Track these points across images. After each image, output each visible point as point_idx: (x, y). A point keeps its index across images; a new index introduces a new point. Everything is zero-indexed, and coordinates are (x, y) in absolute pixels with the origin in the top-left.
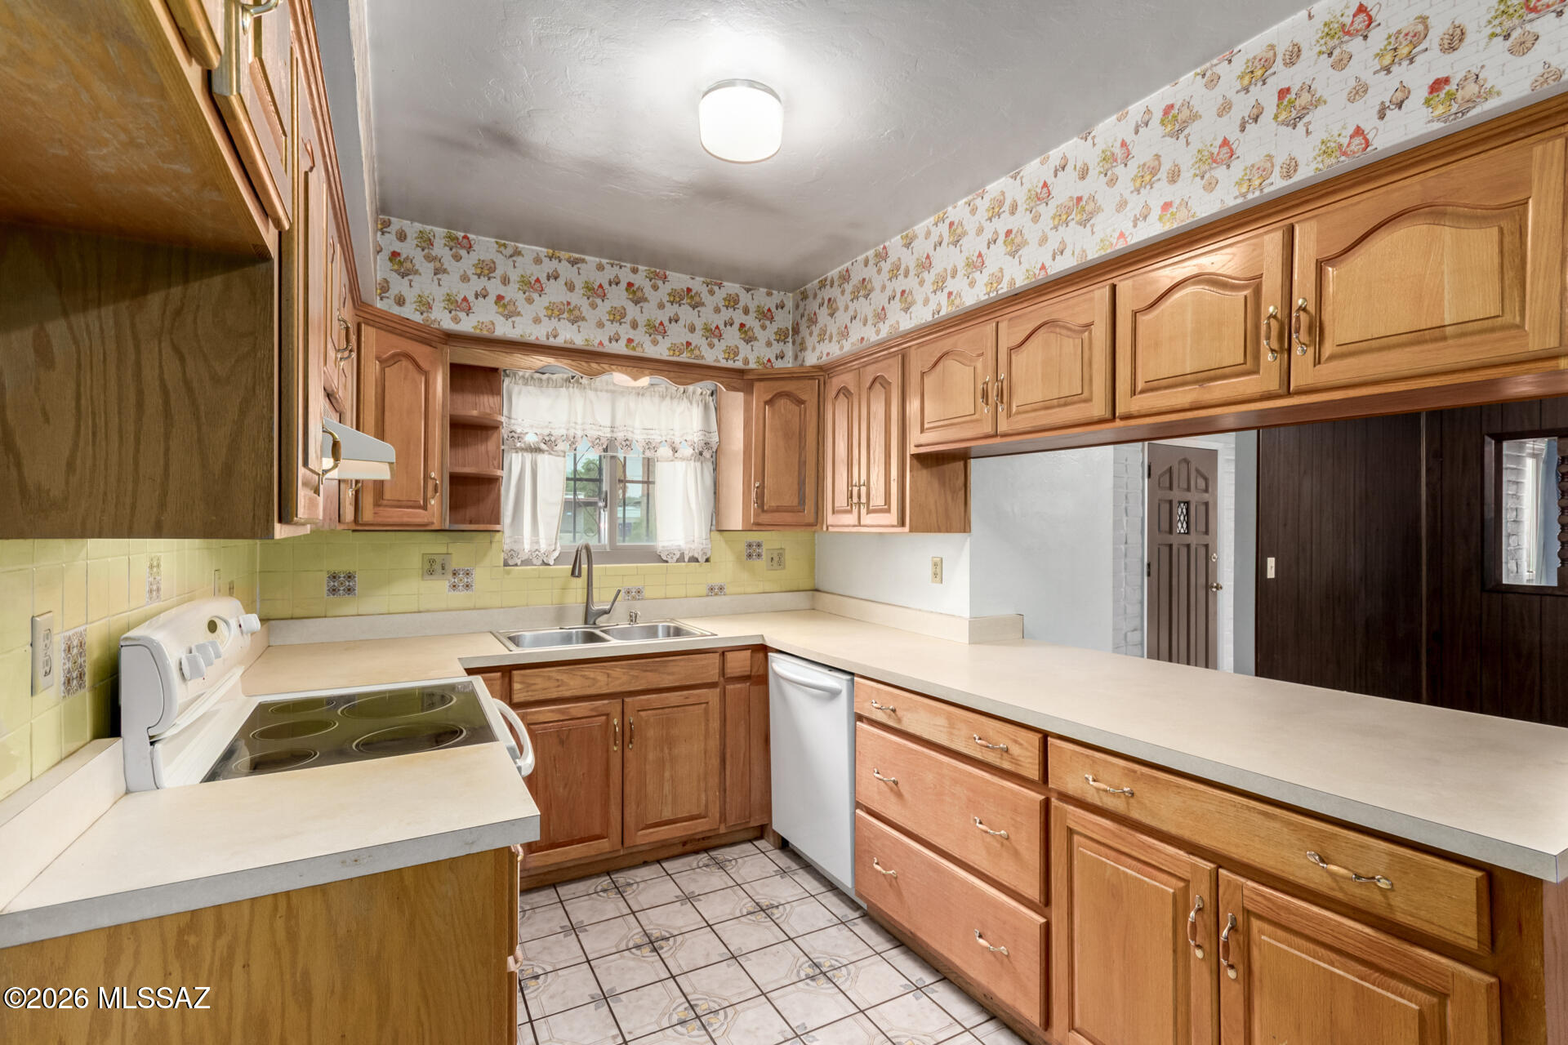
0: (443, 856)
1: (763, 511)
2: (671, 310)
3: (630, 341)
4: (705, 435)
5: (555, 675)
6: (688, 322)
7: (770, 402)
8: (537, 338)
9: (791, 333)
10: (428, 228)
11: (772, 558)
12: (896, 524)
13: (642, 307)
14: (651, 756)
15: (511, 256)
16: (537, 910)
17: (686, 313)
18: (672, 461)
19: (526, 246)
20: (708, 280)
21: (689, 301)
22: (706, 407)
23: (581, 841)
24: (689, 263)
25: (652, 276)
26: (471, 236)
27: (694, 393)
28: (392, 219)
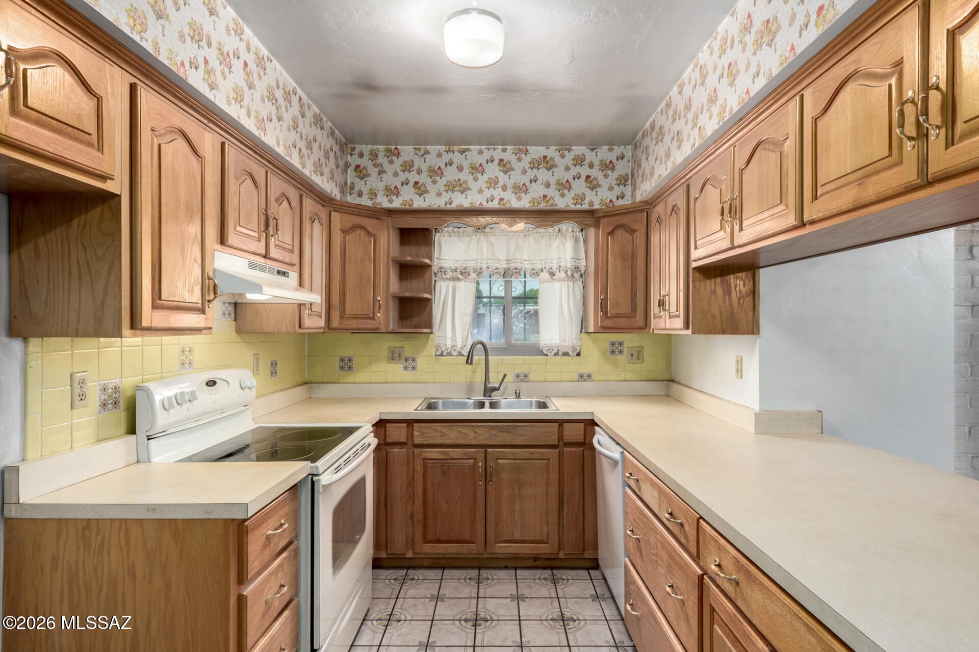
0: (196, 517)
1: (607, 317)
2: (531, 174)
3: (501, 200)
4: (575, 262)
5: (439, 428)
6: (545, 180)
7: (611, 233)
8: (439, 206)
9: (630, 177)
10: (375, 147)
11: (632, 355)
12: (682, 327)
13: (510, 175)
14: (505, 492)
15: (423, 155)
16: (426, 581)
17: (543, 174)
18: (551, 282)
19: (432, 147)
20: (560, 147)
21: (545, 165)
22: (576, 240)
23: (457, 542)
24: (544, 139)
25: (517, 152)
26: (399, 147)
27: (567, 231)
28: (356, 145)
